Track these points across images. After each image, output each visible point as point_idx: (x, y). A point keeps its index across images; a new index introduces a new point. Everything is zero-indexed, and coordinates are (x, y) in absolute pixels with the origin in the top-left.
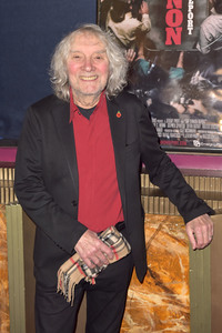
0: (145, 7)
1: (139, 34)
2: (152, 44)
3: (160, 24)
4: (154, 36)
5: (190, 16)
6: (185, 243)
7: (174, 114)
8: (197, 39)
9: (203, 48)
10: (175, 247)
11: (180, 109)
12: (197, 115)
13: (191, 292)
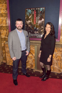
0: (31, 19)
1: (30, 23)
2: (32, 24)
3: (33, 21)
4: (32, 23)
5: (37, 21)
6: (34, 49)
7: (35, 33)
8: (38, 23)
9: (38, 25)
10: (33, 49)
11: (35, 32)
12: (37, 33)
13: (35, 54)
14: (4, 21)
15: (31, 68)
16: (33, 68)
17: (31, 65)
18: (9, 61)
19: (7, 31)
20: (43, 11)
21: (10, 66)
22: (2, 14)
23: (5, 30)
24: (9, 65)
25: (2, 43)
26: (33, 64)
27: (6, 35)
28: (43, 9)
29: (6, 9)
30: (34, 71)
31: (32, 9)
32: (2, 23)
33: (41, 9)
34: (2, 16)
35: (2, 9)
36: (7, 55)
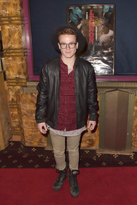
0: (82, 31)
5: (96, 34)
14: (16, 36)
15: (90, 148)
16: (93, 148)
17: (90, 140)
18: (31, 135)
19: (24, 62)
20: (110, 13)
21: (34, 150)
22: (9, 17)
23: (17, 58)
24: (32, 147)
25: (11, 93)
26: (94, 138)
27: (22, 72)
28: (110, 8)
29: (21, 5)
30: (99, 153)
31: (83, 8)
32: (10, 40)
33: (107, 7)
34: (10, 22)
35: (9, 4)
36: (24, 121)
